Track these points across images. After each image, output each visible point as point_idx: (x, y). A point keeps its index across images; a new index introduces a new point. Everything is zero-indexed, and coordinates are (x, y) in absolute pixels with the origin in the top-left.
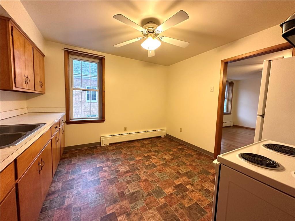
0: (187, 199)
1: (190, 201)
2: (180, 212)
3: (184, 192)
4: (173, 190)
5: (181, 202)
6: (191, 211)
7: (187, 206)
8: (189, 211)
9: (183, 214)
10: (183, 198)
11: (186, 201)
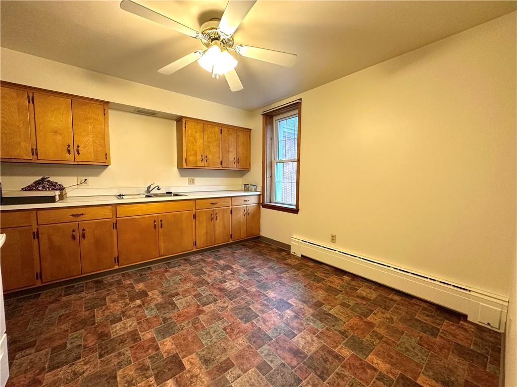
0: (135, 376)
1: (127, 382)
2: (113, 361)
3: (156, 372)
4: (168, 352)
5: (132, 364)
6: (105, 379)
7: (118, 374)
8: (106, 375)
9: (107, 365)
10: (140, 368)
11: (132, 373)
